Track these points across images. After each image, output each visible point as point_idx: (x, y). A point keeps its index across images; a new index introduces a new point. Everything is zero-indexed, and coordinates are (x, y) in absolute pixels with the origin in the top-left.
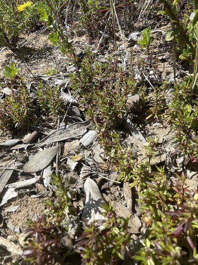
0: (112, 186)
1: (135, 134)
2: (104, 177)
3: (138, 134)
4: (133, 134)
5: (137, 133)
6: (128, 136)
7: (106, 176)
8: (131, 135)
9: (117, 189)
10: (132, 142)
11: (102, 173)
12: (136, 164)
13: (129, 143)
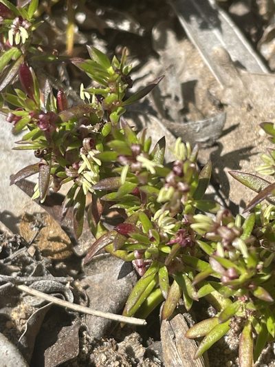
0: (97, 343)
1: (204, 26)
2: (53, 299)
3: (218, 25)
4: (191, 27)
5: (210, 21)
6: (163, 43)
7: (60, 293)
8: (181, 35)
9: (129, 351)
10: (187, 77)
11: (39, 273)
12: (225, 234)
13: (172, 87)
